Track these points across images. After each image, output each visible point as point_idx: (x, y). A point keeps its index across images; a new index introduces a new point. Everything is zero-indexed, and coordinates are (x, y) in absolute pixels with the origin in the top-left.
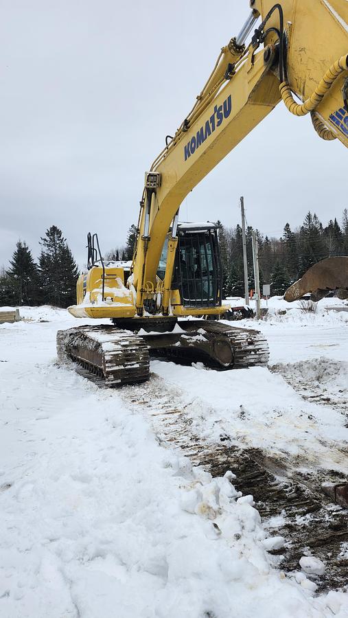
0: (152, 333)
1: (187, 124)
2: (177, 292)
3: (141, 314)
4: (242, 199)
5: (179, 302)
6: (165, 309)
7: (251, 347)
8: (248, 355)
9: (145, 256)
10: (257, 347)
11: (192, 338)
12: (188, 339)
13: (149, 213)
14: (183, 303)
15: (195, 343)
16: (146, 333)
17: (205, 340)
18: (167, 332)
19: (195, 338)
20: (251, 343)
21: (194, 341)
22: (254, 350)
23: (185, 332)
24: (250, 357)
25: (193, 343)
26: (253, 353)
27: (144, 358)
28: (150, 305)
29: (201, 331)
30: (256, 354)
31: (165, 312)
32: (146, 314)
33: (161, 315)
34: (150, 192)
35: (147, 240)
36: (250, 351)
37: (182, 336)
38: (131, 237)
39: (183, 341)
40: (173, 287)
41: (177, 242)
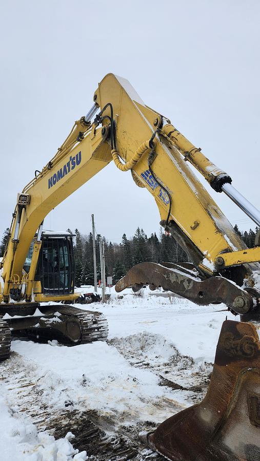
0: (16, 317)
1: (50, 165)
2: (39, 283)
3: (7, 301)
4: (93, 216)
5: (40, 292)
6: (28, 296)
7: (95, 326)
8: (92, 332)
9: (14, 254)
10: (100, 325)
11: (49, 319)
12: (46, 321)
13: (19, 223)
14: (43, 292)
15: (52, 324)
16: (10, 317)
17: (60, 321)
18: (29, 316)
19: (52, 320)
20: (95, 323)
21: (50, 322)
22: (97, 328)
23: (43, 315)
24: (94, 333)
25: (50, 324)
26: (96, 330)
27: (6, 339)
28: (16, 293)
29: (58, 314)
30: (98, 331)
31: (28, 299)
32: (11, 301)
33: (24, 301)
34: (21, 207)
35: (16, 242)
36: (95, 328)
37: (42, 318)
38: (6, 237)
39: (42, 323)
40: (36, 278)
41: (41, 245)
